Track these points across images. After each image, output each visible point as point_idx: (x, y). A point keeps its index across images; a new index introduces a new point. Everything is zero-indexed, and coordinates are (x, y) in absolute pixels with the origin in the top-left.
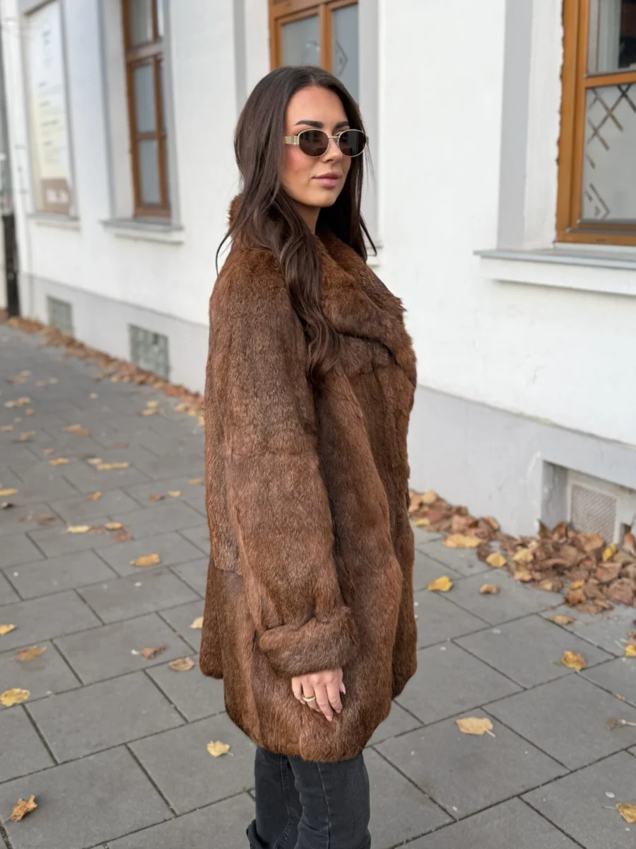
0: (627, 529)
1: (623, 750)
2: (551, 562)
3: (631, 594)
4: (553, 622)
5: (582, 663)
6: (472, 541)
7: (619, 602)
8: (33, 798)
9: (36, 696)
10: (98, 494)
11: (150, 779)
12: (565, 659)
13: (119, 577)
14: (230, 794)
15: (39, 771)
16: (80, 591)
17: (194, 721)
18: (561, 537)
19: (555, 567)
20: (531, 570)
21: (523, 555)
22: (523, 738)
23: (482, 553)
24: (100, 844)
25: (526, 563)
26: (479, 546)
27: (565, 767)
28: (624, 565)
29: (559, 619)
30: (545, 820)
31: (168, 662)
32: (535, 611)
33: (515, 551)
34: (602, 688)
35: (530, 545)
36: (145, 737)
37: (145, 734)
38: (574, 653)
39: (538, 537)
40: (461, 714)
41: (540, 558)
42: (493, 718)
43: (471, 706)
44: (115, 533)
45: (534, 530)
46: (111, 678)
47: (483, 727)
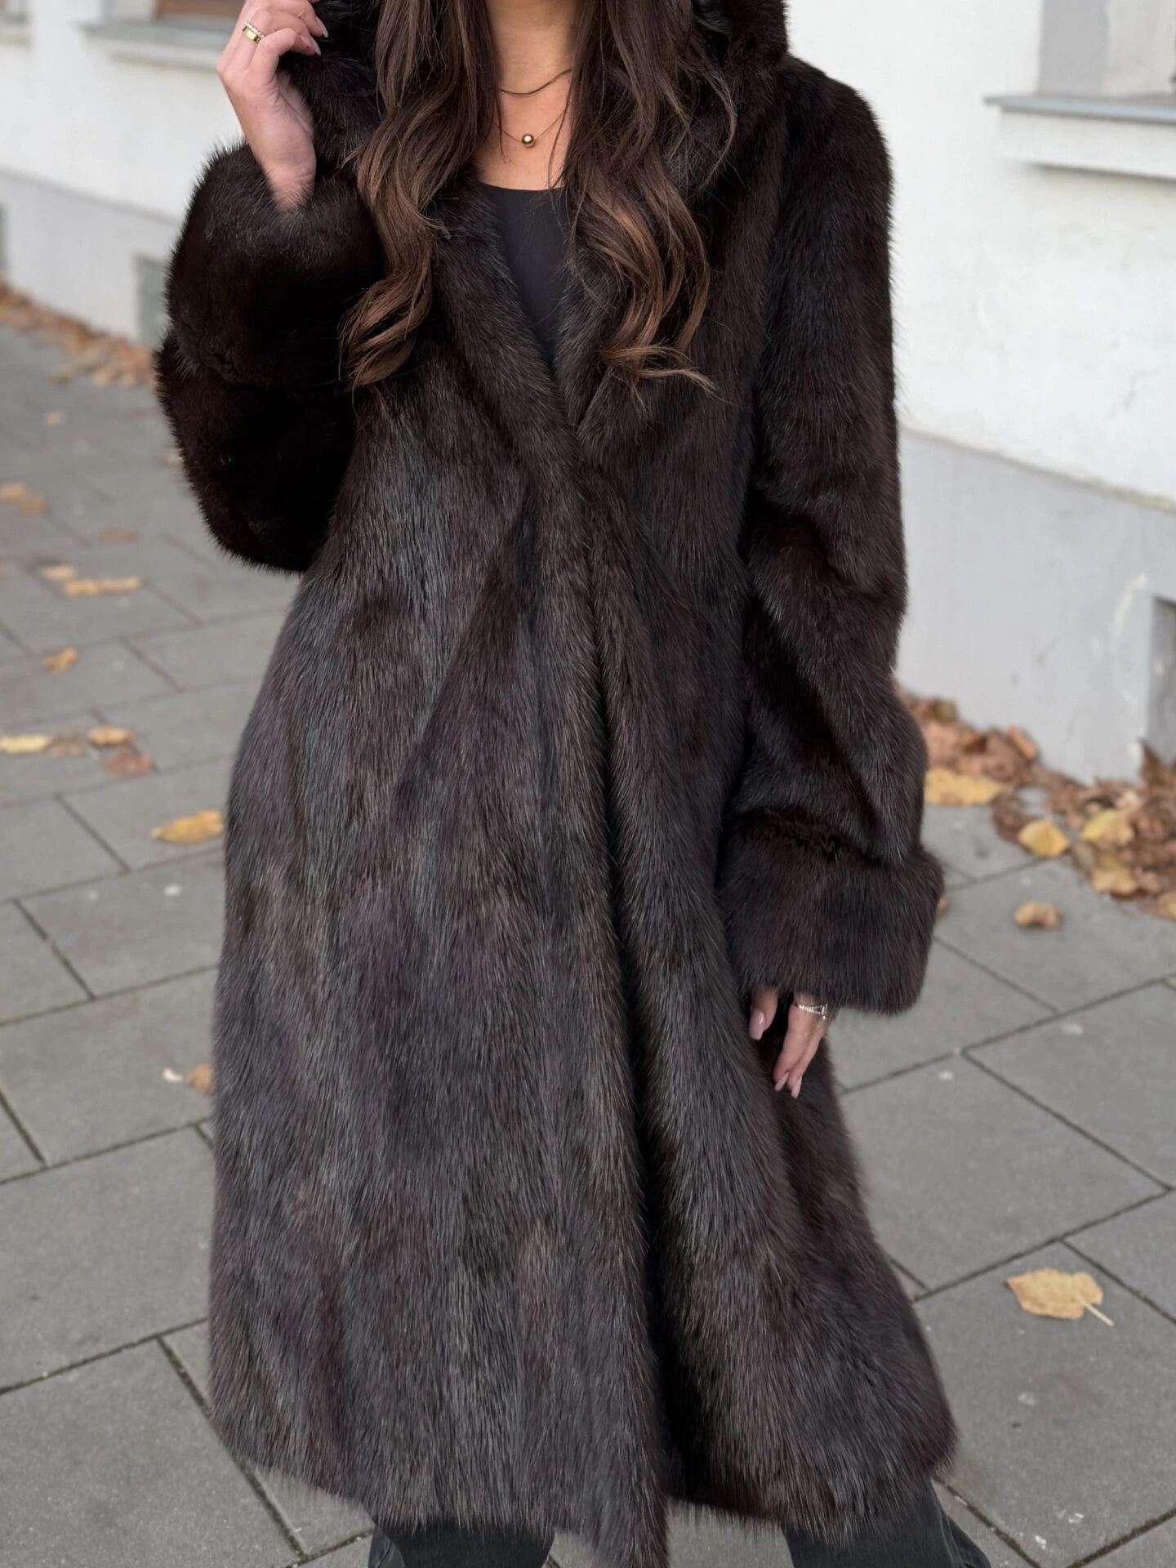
6: (977, 789)
10: (69, 654)
16: (30, 906)
20: (1131, 867)
23: (1006, 821)
25: (1119, 849)
26: (996, 802)
32: (1157, 975)
33: (1083, 811)
35: (1121, 803)
39: (1140, 783)
41: (1149, 835)
42: (1099, 1269)
43: (1040, 1238)
44: (112, 755)
45: (1128, 764)
46: (116, 1147)
47: (1079, 1297)
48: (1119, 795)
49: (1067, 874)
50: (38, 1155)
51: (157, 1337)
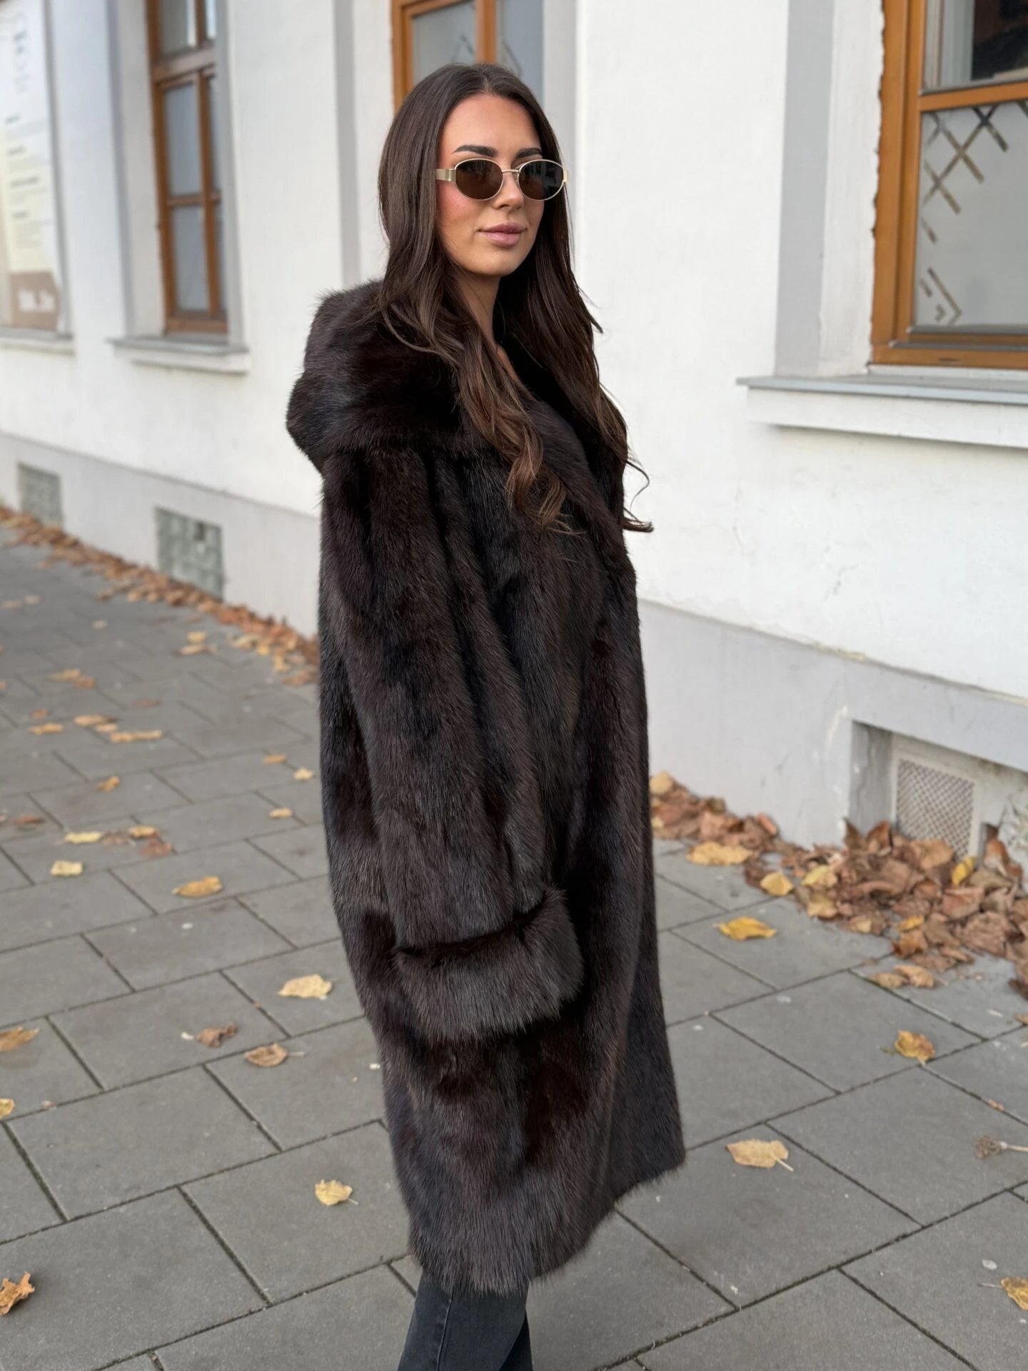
0: (992, 831)
1: (1006, 1190)
2: (867, 887)
3: (1003, 939)
4: (877, 984)
5: (929, 1051)
6: (734, 854)
7: (982, 951)
8: (27, 1277)
9: (24, 1110)
10: (115, 780)
11: (222, 1243)
12: (900, 1044)
13: (155, 913)
14: (357, 1269)
15: (36, 1232)
16: (91, 937)
17: (292, 1149)
18: (882, 846)
19: (875, 894)
20: (834, 900)
21: (819, 875)
22: (840, 1173)
23: (753, 873)
24: (143, 1353)
25: (827, 889)
26: (746, 862)
27: (914, 1220)
28: (989, 891)
29: (885, 979)
30: (885, 1307)
31: (243, 1052)
32: (845, 966)
33: (805, 867)
34: (963, 1090)
35: (830, 860)
36: (212, 1174)
37: (211, 1171)
38: (916, 1035)
39: (844, 847)
40: (736, 1134)
41: (849, 881)
42: (788, 1140)
43: (750, 1122)
44: (145, 843)
45: (836, 835)
46: (150, 1079)
47: (772, 1154)
48: (829, 855)
49: (791, 906)
50: (98, 1085)
51: (178, 1187)
